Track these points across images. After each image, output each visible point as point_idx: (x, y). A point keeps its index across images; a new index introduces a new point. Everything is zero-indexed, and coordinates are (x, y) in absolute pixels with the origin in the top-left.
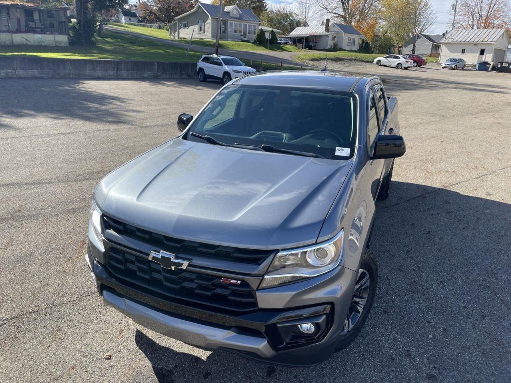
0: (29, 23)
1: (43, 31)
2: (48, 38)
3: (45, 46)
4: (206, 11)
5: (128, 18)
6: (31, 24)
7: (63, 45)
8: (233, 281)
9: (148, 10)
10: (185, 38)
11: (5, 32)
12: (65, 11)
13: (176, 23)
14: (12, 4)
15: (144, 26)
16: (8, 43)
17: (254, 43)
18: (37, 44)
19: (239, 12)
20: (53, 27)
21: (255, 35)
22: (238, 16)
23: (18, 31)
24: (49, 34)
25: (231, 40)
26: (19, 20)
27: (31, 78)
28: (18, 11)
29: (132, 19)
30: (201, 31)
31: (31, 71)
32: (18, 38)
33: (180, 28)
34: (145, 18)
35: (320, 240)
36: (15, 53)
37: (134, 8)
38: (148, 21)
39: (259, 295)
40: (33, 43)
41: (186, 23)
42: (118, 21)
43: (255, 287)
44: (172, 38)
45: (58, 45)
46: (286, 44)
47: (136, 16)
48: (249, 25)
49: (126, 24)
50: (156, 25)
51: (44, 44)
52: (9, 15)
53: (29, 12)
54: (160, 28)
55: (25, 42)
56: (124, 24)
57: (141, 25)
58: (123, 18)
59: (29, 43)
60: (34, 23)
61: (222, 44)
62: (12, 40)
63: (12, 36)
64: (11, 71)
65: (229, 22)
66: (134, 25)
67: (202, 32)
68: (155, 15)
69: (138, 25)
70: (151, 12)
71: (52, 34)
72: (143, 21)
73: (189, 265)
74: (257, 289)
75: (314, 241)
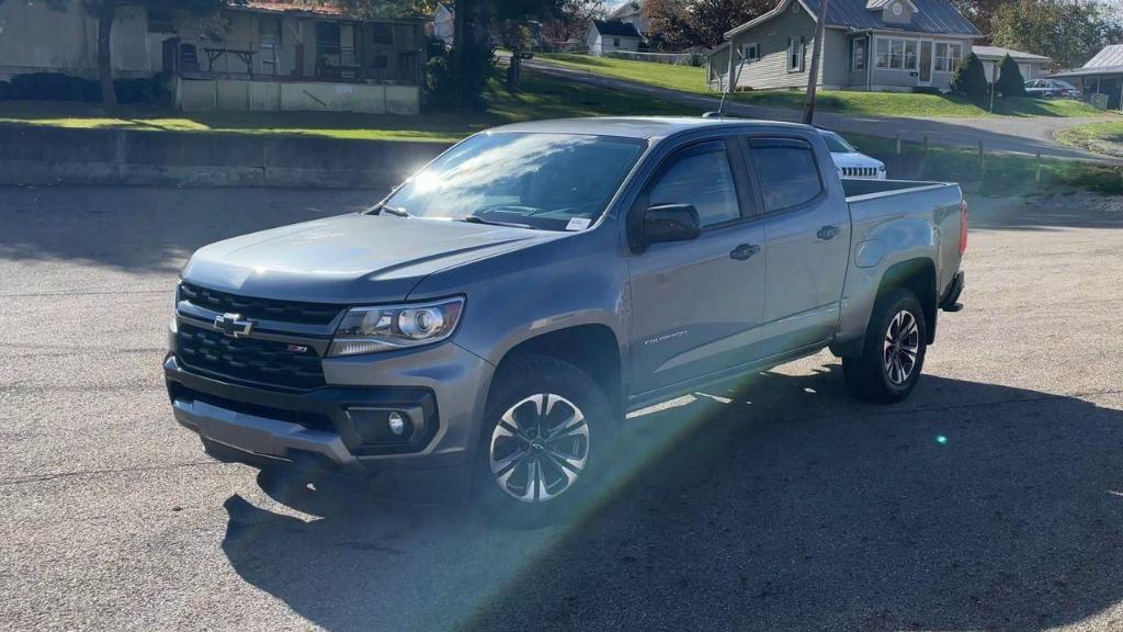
0: (325, 56)
1: (358, 78)
2: (367, 95)
3: (360, 113)
4: (810, 13)
5: (610, 40)
6: (332, 60)
7: (404, 111)
8: (300, 348)
9: (667, 15)
10: (750, 89)
11: (265, 78)
12: (416, 26)
13: (729, 46)
14: (287, 11)
15: (653, 60)
16: (269, 107)
17: (948, 96)
18: (339, 109)
19: (910, 9)
20: (385, 66)
21: (952, 73)
22: (907, 20)
23: (297, 76)
24: (373, 84)
25: (878, 88)
26: (300, 48)
27: (295, 188)
28: (301, 24)
29: (624, 41)
30: (794, 66)
31: (300, 170)
32: (295, 94)
33: (738, 60)
34: (657, 38)
35: (410, 298)
36: (278, 131)
37: (632, 11)
38: (668, 47)
39: (326, 364)
40: (329, 108)
41: (754, 44)
42: (584, 48)
43: (321, 354)
44: (715, 88)
45: (392, 110)
46: (1058, 94)
47: (636, 35)
48: (938, 46)
49: (603, 55)
50: (687, 55)
51: (357, 111)
52: (281, 35)
53: (328, 30)
54: (696, 63)
55: (309, 103)
56: (598, 58)
57: (645, 59)
58: (599, 39)
59: (320, 107)
60: (337, 57)
61: (847, 101)
62: (280, 100)
63: (280, 91)
64: (252, 169)
65: (876, 37)
66: (626, 57)
67: (797, 69)
68: (687, 27)
69: (635, 58)
70: (674, 21)
71: (379, 83)
72: (653, 47)
73: (253, 329)
74: (325, 357)
75: (402, 298)
